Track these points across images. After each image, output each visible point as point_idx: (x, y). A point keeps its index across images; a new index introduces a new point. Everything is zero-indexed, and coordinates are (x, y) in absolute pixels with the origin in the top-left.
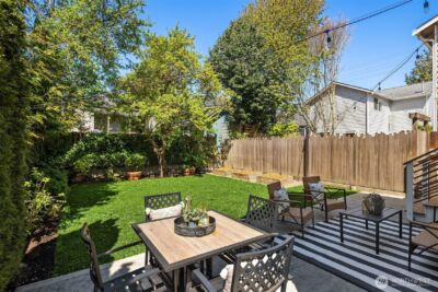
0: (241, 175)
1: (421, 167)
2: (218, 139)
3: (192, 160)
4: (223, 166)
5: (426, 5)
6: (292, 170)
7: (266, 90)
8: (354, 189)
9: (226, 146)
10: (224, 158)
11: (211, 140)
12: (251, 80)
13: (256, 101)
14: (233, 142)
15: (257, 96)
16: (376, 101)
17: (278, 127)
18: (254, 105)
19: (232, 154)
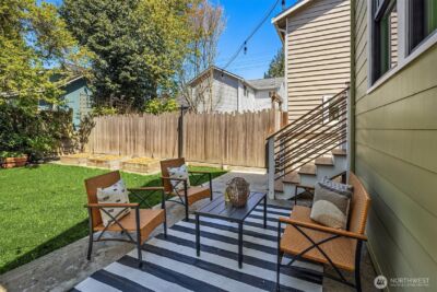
0: (99, 162)
1: (279, 143)
2: (74, 116)
3: (25, 144)
4: (82, 150)
5: (283, 3)
6: (166, 152)
7: (138, 58)
8: (225, 168)
9: (88, 124)
10: (84, 141)
11: (63, 116)
12: (119, 43)
13: (126, 70)
14: (95, 119)
15: (127, 64)
16: (245, 88)
17: (154, 104)
18: (123, 74)
19: (94, 136)
